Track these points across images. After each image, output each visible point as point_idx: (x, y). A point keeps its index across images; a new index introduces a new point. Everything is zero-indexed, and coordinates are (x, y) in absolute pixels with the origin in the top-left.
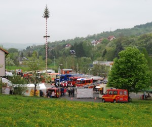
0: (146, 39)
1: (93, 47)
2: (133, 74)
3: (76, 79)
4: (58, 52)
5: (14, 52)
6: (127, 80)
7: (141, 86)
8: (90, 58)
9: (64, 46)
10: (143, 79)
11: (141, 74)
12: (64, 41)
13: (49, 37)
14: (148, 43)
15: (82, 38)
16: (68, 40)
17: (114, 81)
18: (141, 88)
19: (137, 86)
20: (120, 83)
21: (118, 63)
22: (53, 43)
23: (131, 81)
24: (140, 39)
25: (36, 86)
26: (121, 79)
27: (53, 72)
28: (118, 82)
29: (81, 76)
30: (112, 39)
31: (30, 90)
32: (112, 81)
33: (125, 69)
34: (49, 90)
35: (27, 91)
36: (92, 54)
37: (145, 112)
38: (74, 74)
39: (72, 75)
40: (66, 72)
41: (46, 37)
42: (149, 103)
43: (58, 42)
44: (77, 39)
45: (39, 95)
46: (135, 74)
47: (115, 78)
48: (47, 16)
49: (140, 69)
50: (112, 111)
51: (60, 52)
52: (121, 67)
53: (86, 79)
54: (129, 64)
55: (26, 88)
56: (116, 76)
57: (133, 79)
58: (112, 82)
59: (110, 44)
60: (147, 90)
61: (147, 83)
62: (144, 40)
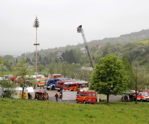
0: (130, 47)
1: (83, 53)
2: (112, 79)
3: (63, 83)
4: (50, 59)
5: (9, 58)
6: (106, 84)
7: (119, 89)
8: (79, 64)
9: (56, 53)
10: (120, 83)
11: (119, 78)
12: (56, 48)
13: (39, 44)
14: (132, 51)
15: (73, 46)
16: (60, 48)
17: (95, 85)
18: (119, 91)
19: (115, 89)
20: (101, 86)
21: (98, 68)
22: (46, 50)
23: (110, 85)
24: (125, 47)
25: (23, 89)
26: (101, 83)
27: (43, 77)
28: (98, 86)
29: (68, 80)
30: (100, 47)
31: (19, 93)
32: (93, 84)
33: (104, 74)
34: (37, 93)
35: (16, 94)
36: (81, 61)
37: (120, 112)
38: (62, 79)
39: (60, 79)
40: (55, 77)
41: (36, 44)
42: (126, 104)
43: (51, 50)
44: (68, 46)
45: (27, 98)
46: (114, 78)
47: (96, 82)
48: (37, 25)
49: (118, 74)
50: (90, 111)
51: (52, 59)
52: (101, 72)
53: (71, 83)
54: (108, 70)
55: (15, 91)
56: (96, 80)
57: (111, 82)
58: (93, 86)
59: (98, 51)
60: (124, 92)
61: (124, 86)
62: (128, 48)
